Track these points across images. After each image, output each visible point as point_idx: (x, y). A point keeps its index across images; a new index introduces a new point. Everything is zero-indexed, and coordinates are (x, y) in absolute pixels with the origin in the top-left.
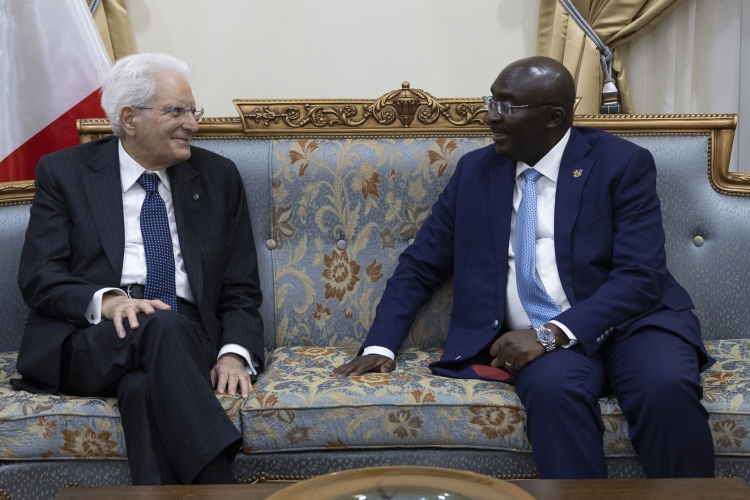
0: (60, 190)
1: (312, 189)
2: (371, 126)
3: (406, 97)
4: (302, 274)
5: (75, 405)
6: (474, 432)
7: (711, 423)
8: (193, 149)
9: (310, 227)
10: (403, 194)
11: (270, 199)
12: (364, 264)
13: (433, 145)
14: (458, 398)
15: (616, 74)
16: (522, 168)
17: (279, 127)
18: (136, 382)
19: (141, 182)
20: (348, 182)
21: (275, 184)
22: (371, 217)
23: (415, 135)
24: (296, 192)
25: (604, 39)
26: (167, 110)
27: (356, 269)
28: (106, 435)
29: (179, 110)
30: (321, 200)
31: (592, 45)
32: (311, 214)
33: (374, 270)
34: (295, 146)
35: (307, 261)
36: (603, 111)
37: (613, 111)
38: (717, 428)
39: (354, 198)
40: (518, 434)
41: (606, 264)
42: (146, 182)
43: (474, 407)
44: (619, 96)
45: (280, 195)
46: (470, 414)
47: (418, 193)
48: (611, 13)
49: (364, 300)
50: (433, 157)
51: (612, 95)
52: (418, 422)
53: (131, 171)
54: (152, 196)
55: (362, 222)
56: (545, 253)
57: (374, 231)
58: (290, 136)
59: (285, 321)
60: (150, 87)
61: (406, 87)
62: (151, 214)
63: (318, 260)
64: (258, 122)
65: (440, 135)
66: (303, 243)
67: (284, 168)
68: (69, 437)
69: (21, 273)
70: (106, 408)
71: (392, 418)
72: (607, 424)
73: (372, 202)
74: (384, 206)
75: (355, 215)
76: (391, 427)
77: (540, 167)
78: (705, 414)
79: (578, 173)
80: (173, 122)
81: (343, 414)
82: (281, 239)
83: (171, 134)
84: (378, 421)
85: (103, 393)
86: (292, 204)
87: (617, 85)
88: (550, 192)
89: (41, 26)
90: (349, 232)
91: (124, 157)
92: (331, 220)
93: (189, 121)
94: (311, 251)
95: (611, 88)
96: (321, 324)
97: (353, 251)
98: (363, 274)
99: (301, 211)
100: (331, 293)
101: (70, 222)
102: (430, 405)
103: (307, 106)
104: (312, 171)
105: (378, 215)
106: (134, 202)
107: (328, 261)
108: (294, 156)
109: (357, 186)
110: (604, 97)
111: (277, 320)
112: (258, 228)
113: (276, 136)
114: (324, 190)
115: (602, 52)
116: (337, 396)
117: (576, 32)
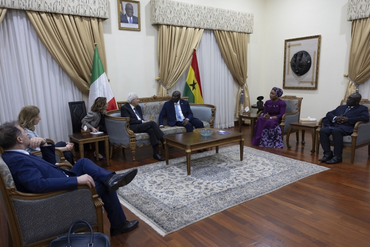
2: (152, 100)
9: (148, 113)
10: (157, 108)
16: (175, 103)
19: (134, 109)
30: (149, 110)
34: (145, 103)
35: (148, 117)
50: (160, 104)
53: (133, 107)
56: (181, 112)
57: (154, 113)
65: (160, 101)
67: (144, 106)
75: (152, 111)
77: (178, 103)
79: (182, 103)
86: (145, 110)
88: (179, 106)
98: (154, 118)
104: (147, 106)
105: (155, 111)
106: (134, 111)
109: (152, 108)
114: (149, 108)
115: (167, 91)
117: (164, 88)
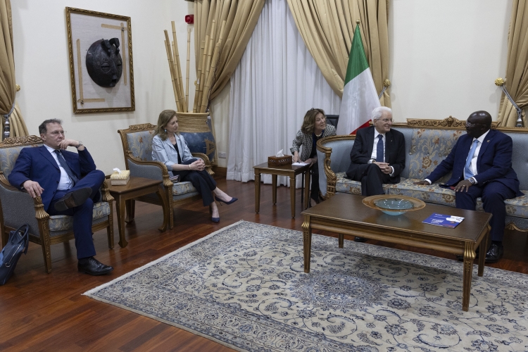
0: (360, 136)
1: (422, 141)
2: (440, 126)
3: (450, 120)
4: (417, 162)
5: (354, 182)
6: (443, 200)
7: (506, 207)
8: (391, 130)
9: (420, 150)
10: (445, 144)
11: (411, 143)
12: (433, 161)
13: (455, 132)
14: (440, 192)
15: (522, 117)
17: (416, 126)
18: (365, 178)
19: (378, 136)
20: (431, 140)
21: (413, 139)
22: (436, 149)
23: (451, 129)
24: (418, 141)
25: (519, 106)
26: (384, 120)
27: (431, 161)
28: (359, 189)
29: (387, 120)
30: (424, 144)
31: (514, 108)
32: (421, 147)
33: (436, 162)
34: (419, 130)
35: (419, 159)
36: (516, 126)
37: (520, 126)
38: (508, 208)
39: (432, 144)
40: (454, 202)
41: (490, 164)
42: (380, 137)
43: (444, 194)
44: (522, 123)
45: (414, 142)
46: (442, 196)
47: (449, 144)
48: (521, 99)
49: (432, 169)
50: (455, 135)
51: (520, 122)
52: (429, 196)
53: (377, 134)
54: (380, 140)
55: (434, 150)
56: (474, 161)
57: (437, 153)
58: (419, 128)
59: (411, 172)
60: (380, 115)
61: (451, 117)
62: (380, 144)
63: (422, 159)
64: (411, 124)
65: (458, 130)
66: (418, 154)
67: (416, 135)
68: (351, 188)
69: (352, 152)
70: (360, 184)
71: (423, 194)
72: (478, 203)
73: (437, 145)
74: (440, 147)
75: (432, 148)
76: (422, 196)
77: (479, 139)
78: (505, 204)
79: (488, 141)
80: (385, 123)
81: (412, 192)
82: (413, 153)
83: (385, 125)
84: (419, 195)
85: (360, 181)
86: (416, 144)
87: (522, 120)
88: (480, 146)
89: (367, 99)
90: (430, 152)
91: (376, 131)
92: (426, 149)
93: (390, 122)
94: (420, 156)
95: (520, 120)
96: (420, 174)
97: (431, 157)
98: (432, 163)
99: (419, 146)
100: (423, 167)
101: (362, 144)
102: (433, 192)
103: (424, 121)
104: (422, 137)
105: (438, 149)
106: (376, 141)
107: (424, 159)
108: (419, 133)
109: (433, 141)
110: (517, 123)
111: (409, 172)
112: (407, 149)
113: (415, 128)
114: (425, 142)
115: (518, 110)
116: (411, 188)
117: (510, 104)
